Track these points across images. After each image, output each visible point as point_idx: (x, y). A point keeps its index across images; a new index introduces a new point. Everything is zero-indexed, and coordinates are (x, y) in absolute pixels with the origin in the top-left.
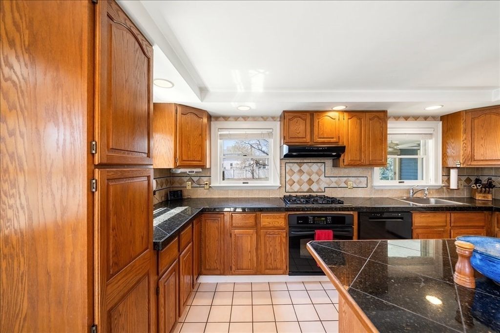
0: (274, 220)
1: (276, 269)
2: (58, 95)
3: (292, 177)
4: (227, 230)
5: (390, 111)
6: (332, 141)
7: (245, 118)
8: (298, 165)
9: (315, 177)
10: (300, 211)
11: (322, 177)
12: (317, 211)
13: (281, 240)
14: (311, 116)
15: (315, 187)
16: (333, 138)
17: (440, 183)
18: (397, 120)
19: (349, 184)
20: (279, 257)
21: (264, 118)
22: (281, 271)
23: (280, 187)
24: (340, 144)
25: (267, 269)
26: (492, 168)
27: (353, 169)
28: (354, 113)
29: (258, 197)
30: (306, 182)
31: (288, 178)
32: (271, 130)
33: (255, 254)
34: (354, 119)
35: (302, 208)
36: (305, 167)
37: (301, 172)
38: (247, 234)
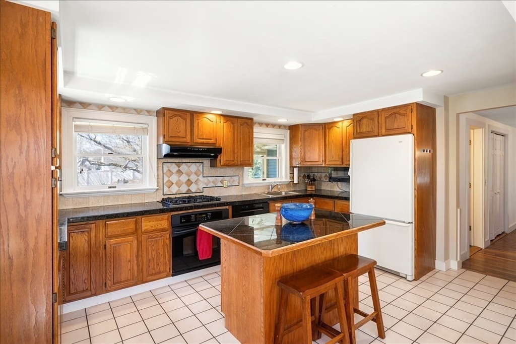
0: (157, 222)
1: (160, 272)
2: (20, 109)
3: (171, 179)
4: (100, 242)
5: (255, 119)
6: (210, 142)
7: (113, 108)
8: (176, 165)
9: (193, 178)
10: (183, 210)
11: (201, 178)
12: (199, 208)
13: (164, 242)
14: (191, 116)
15: (193, 188)
16: (211, 139)
17: (289, 180)
18: (261, 126)
19: (224, 183)
20: (162, 260)
21: (138, 111)
22: (164, 274)
23: (157, 190)
24: (217, 146)
25: (149, 275)
26: (315, 167)
27: (228, 169)
28: (228, 118)
29: (130, 203)
30: (185, 183)
31: (166, 179)
32: (146, 126)
33: (135, 262)
34: (229, 123)
35: (185, 207)
36: (184, 167)
37: (179, 172)
38: (126, 242)
